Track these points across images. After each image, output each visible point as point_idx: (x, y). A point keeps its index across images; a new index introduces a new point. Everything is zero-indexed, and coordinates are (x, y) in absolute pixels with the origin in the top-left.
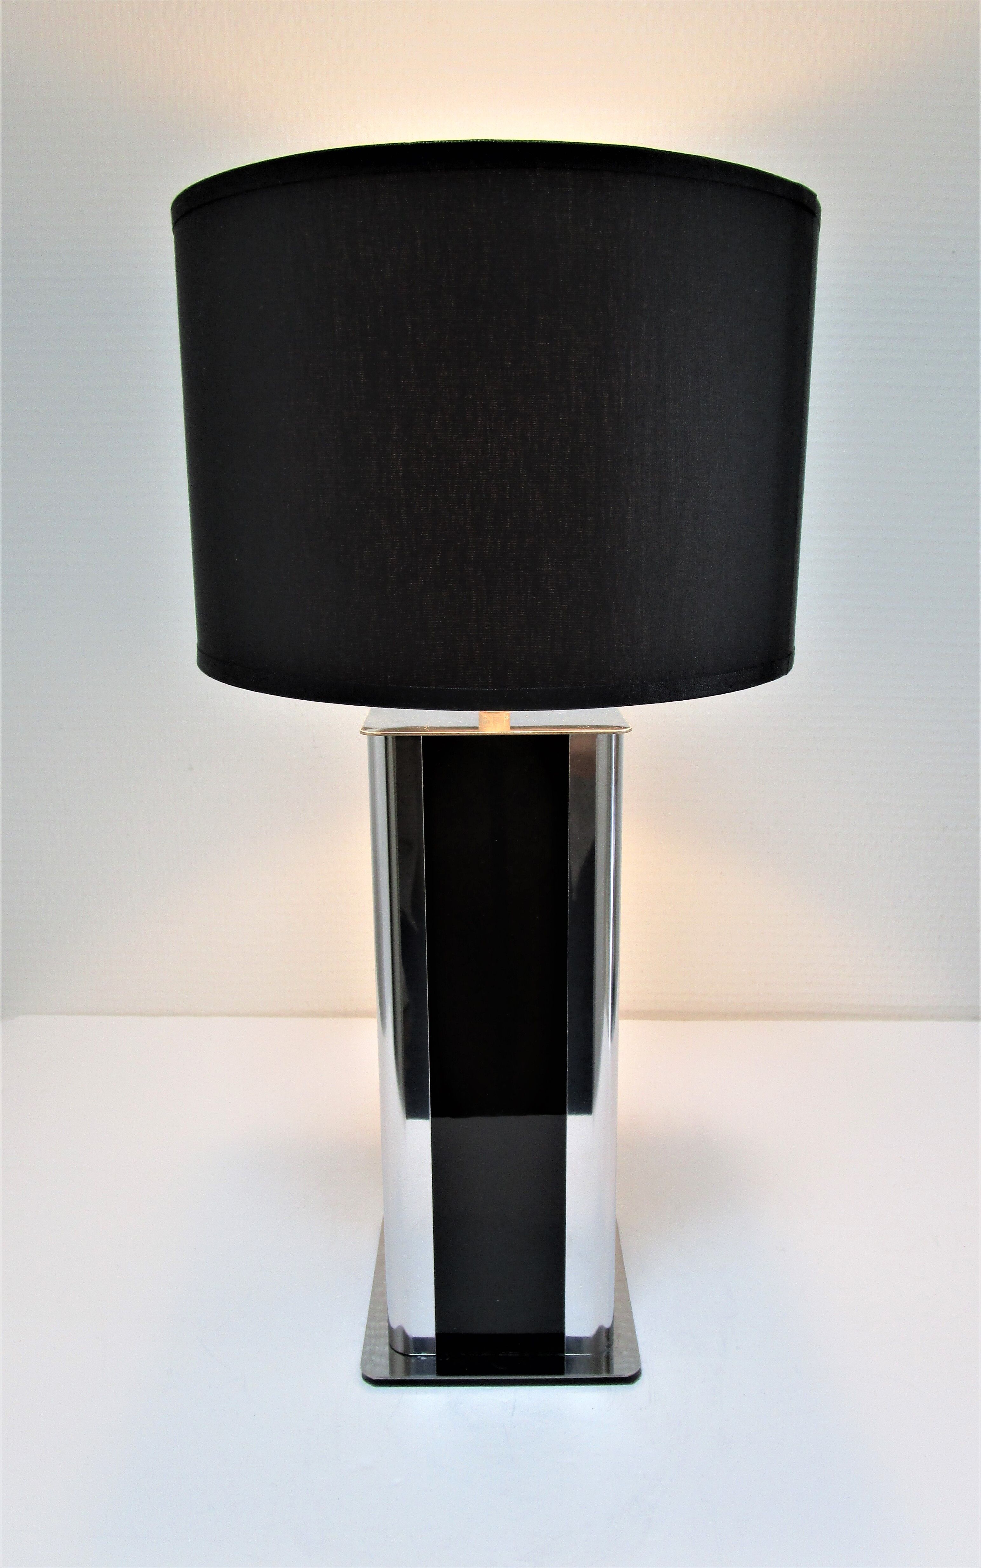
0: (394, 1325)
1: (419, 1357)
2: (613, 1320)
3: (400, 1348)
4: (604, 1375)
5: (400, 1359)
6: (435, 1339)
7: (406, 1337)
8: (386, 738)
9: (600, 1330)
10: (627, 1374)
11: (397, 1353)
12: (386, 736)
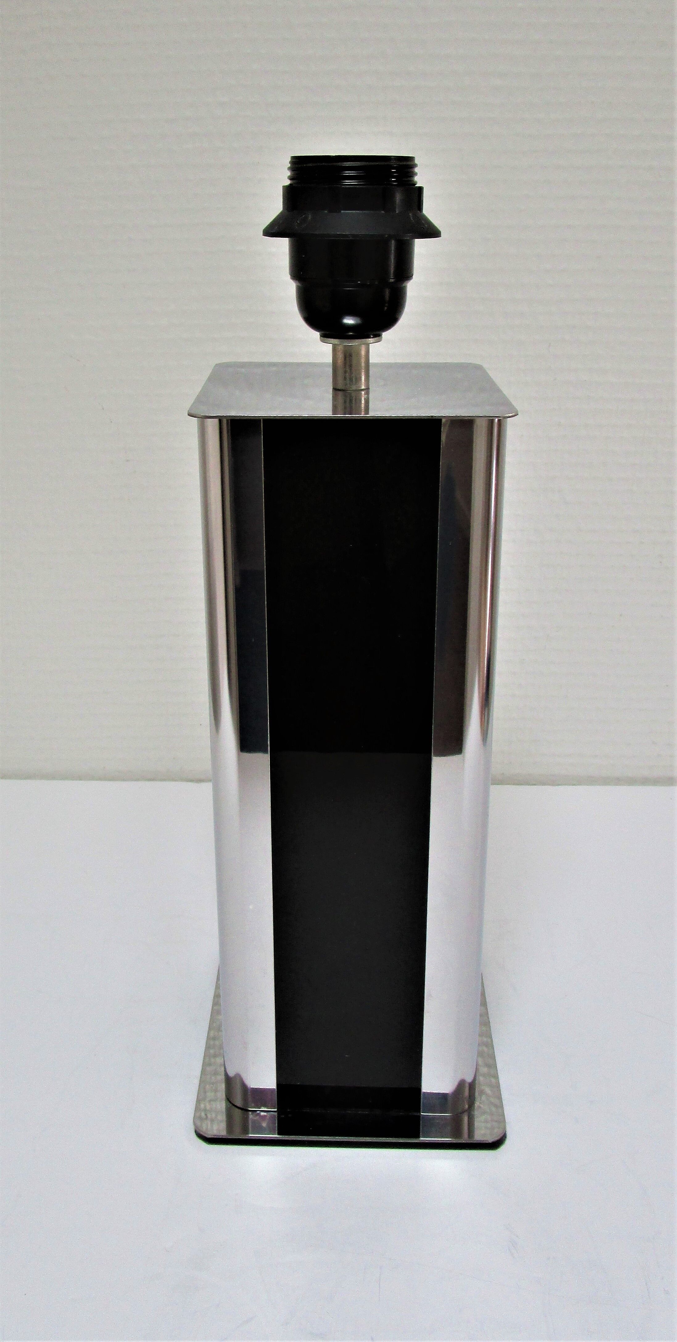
0: (231, 1073)
1: (258, 1112)
2: (476, 1072)
3: (237, 1101)
6: (276, 1091)
7: (244, 1086)
8: (220, 422)
9: (461, 1084)
10: (490, 1139)
11: (237, 1109)
12: (220, 419)
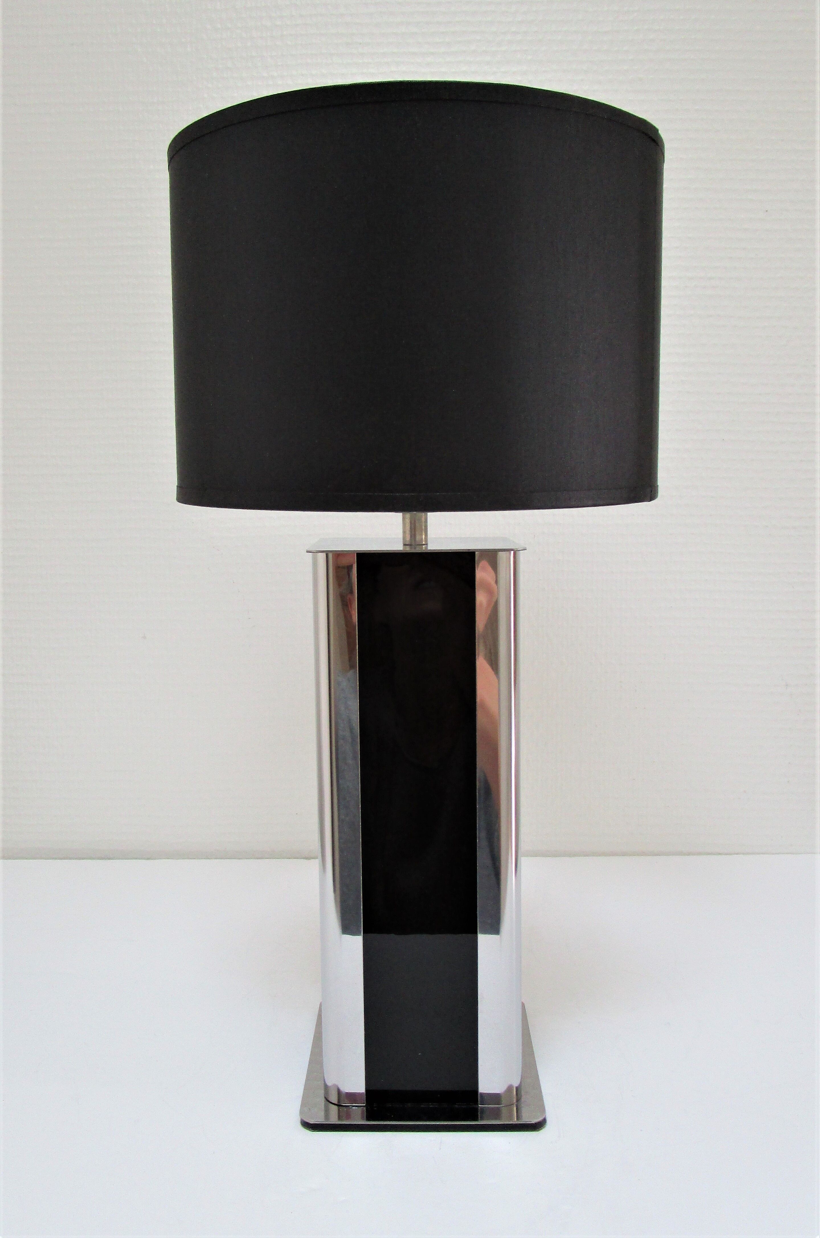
0: (329, 1083)
1: (350, 1107)
2: (522, 1081)
3: (334, 1099)
4: (515, 1121)
5: (334, 1109)
6: (365, 1094)
7: (339, 1092)
9: (510, 1088)
10: (534, 1121)
11: (332, 1105)
12: (327, 553)
